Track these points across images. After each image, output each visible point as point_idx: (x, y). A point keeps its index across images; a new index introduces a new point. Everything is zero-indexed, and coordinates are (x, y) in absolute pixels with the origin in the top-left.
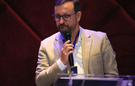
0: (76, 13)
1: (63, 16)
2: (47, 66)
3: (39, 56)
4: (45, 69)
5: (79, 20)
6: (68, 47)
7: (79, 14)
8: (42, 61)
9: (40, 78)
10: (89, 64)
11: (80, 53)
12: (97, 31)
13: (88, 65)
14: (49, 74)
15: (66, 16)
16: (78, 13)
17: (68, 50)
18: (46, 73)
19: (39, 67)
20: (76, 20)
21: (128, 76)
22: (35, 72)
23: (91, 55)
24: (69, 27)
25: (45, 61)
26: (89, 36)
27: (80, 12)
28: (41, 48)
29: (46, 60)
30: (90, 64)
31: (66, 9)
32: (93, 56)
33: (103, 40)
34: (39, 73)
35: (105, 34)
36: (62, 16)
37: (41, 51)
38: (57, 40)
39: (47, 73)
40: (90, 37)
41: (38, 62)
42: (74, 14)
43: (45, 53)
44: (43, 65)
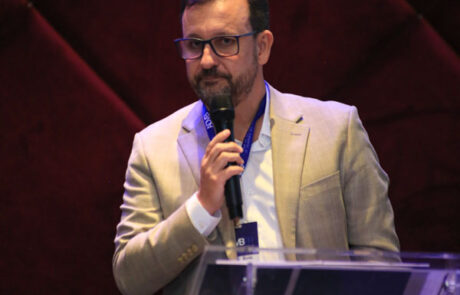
0: (255, 36)
1: (213, 42)
2: (152, 221)
3: (126, 185)
4: (146, 230)
5: (264, 58)
6: (224, 154)
7: (266, 40)
8: (137, 201)
9: (128, 258)
10: (297, 214)
11: (265, 176)
12: (324, 98)
13: (293, 216)
14: (158, 245)
15: (221, 41)
16: (261, 35)
17: (222, 163)
18: (148, 242)
19: (125, 221)
20: (256, 59)
21: (446, 256)
22: (114, 238)
23: (306, 182)
24: (234, 80)
25: (145, 201)
26: (296, 118)
27: (267, 32)
28: (133, 158)
29: (149, 197)
30: (301, 214)
31: (223, 16)
32: (312, 185)
33: (346, 132)
34: (125, 244)
35: (353, 109)
36: (209, 42)
37: (134, 166)
38: (188, 131)
39: (153, 243)
40: (301, 119)
41: (123, 206)
42: (251, 38)
43: (148, 173)
44: (140, 217)
